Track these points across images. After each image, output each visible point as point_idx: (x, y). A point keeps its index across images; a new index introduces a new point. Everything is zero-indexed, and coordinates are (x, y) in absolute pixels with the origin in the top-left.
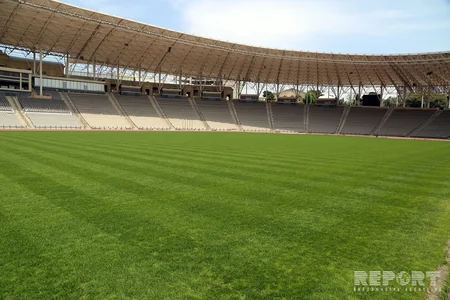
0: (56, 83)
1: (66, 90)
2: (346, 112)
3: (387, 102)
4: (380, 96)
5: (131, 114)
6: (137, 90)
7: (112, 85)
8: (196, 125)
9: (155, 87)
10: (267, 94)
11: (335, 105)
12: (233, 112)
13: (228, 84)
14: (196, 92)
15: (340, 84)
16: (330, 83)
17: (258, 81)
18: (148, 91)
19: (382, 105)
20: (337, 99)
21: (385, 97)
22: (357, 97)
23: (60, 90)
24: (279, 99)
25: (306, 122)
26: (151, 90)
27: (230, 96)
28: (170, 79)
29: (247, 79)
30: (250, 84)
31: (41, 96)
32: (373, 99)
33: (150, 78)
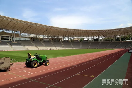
0: (18, 39)
1: (20, 40)
2: (90, 43)
3: (101, 40)
4: (98, 39)
5: (37, 46)
6: (38, 40)
7: (31, 39)
8: (54, 48)
9: (42, 39)
10: (70, 39)
12: (63, 45)
13: (61, 37)
14: (52, 40)
15: (88, 36)
16: (86, 36)
17: (68, 36)
18: (40, 40)
19: (99, 41)
20: (88, 40)
21: (99, 39)
22: (93, 39)
23: (19, 40)
24: (74, 41)
25: (81, 46)
26: (41, 40)
27: (61, 40)
28: (45, 37)
29: (65, 36)
30: (66, 37)
31: (15, 42)
32: (97, 40)
33: (41, 37)
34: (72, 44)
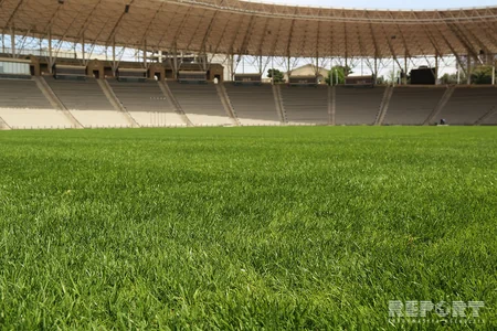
2: (388, 95)
3: (445, 78)
4: (435, 70)
5: (73, 107)
7: (41, 65)
8: (171, 120)
9: (108, 67)
10: (273, 73)
11: (371, 85)
12: (225, 100)
13: (215, 59)
14: (168, 72)
15: (377, 55)
16: (363, 54)
17: (259, 53)
18: (96, 72)
19: (438, 83)
20: (374, 76)
21: (440, 74)
22: (402, 74)
24: (291, 79)
25: (332, 109)
26: (101, 72)
27: (219, 77)
28: (129, 55)
29: (243, 52)
30: (247, 59)
32: (426, 75)
33: (99, 53)
34: (277, 97)
